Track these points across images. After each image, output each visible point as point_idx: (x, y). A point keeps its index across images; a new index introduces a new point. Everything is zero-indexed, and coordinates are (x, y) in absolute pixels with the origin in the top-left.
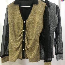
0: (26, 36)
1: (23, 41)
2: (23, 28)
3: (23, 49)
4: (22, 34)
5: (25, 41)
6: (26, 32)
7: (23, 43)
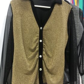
0: (44, 49)
1: (41, 56)
2: (39, 37)
3: (41, 69)
4: (38, 46)
5: (42, 57)
6: (44, 44)
7: (41, 60)
